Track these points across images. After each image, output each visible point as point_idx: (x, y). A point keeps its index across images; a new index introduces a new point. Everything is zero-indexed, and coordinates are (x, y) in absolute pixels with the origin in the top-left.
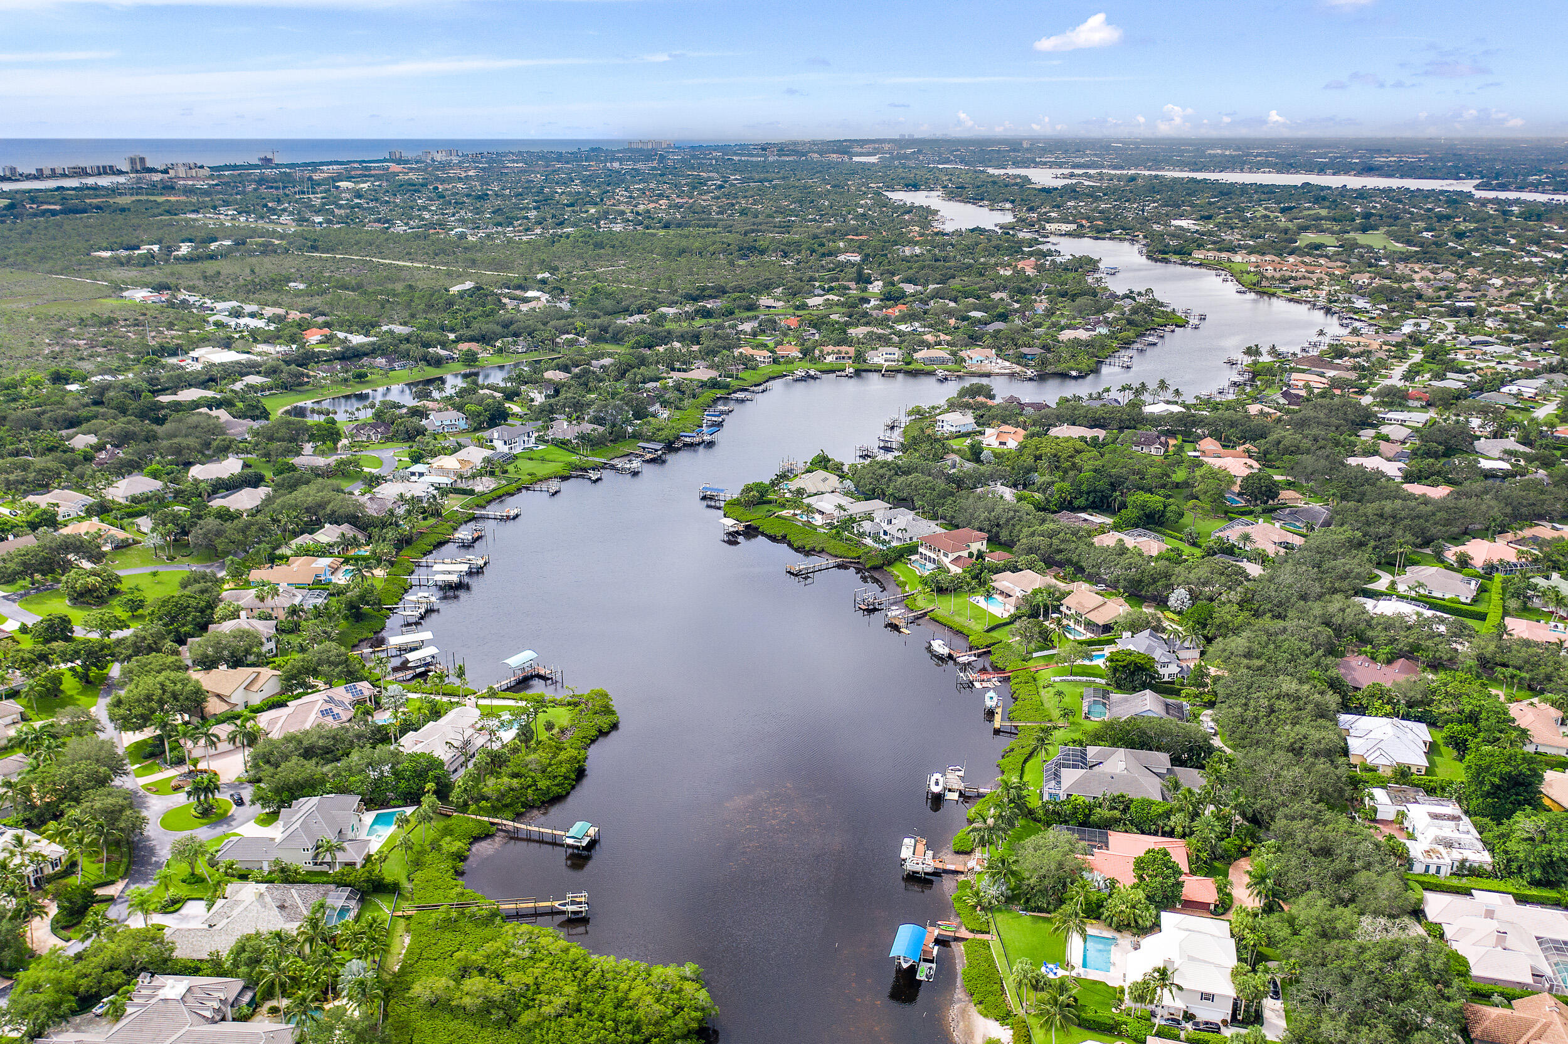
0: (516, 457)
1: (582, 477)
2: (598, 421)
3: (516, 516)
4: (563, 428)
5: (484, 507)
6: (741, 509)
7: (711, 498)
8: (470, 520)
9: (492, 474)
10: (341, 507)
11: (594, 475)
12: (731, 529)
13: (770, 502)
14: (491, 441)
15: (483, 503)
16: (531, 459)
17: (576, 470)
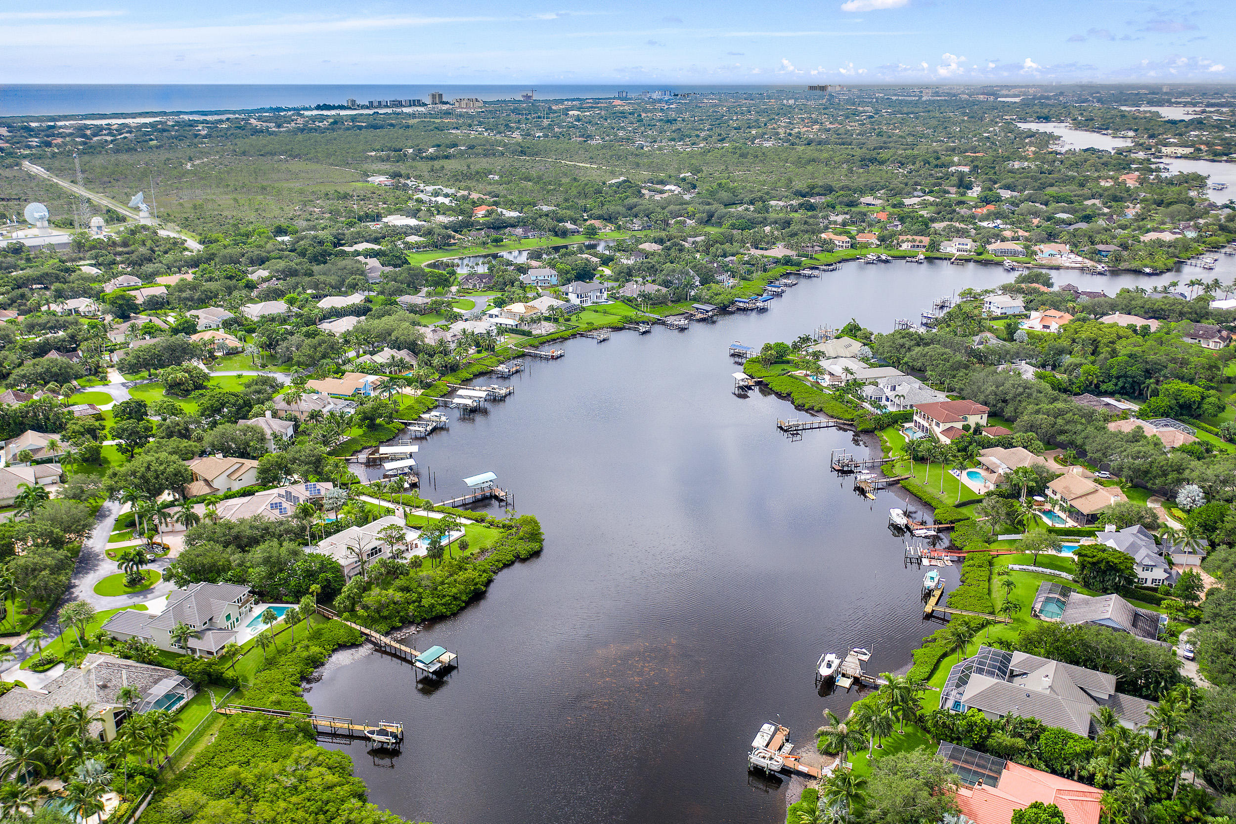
0: (584, 309)
1: (635, 329)
2: (666, 284)
3: (561, 356)
4: (632, 289)
5: (537, 348)
6: (758, 366)
7: (739, 355)
8: (519, 357)
9: (556, 320)
10: (403, 334)
11: (642, 328)
12: (742, 383)
13: (788, 362)
14: (567, 294)
15: (536, 343)
16: (596, 311)
17: (631, 323)
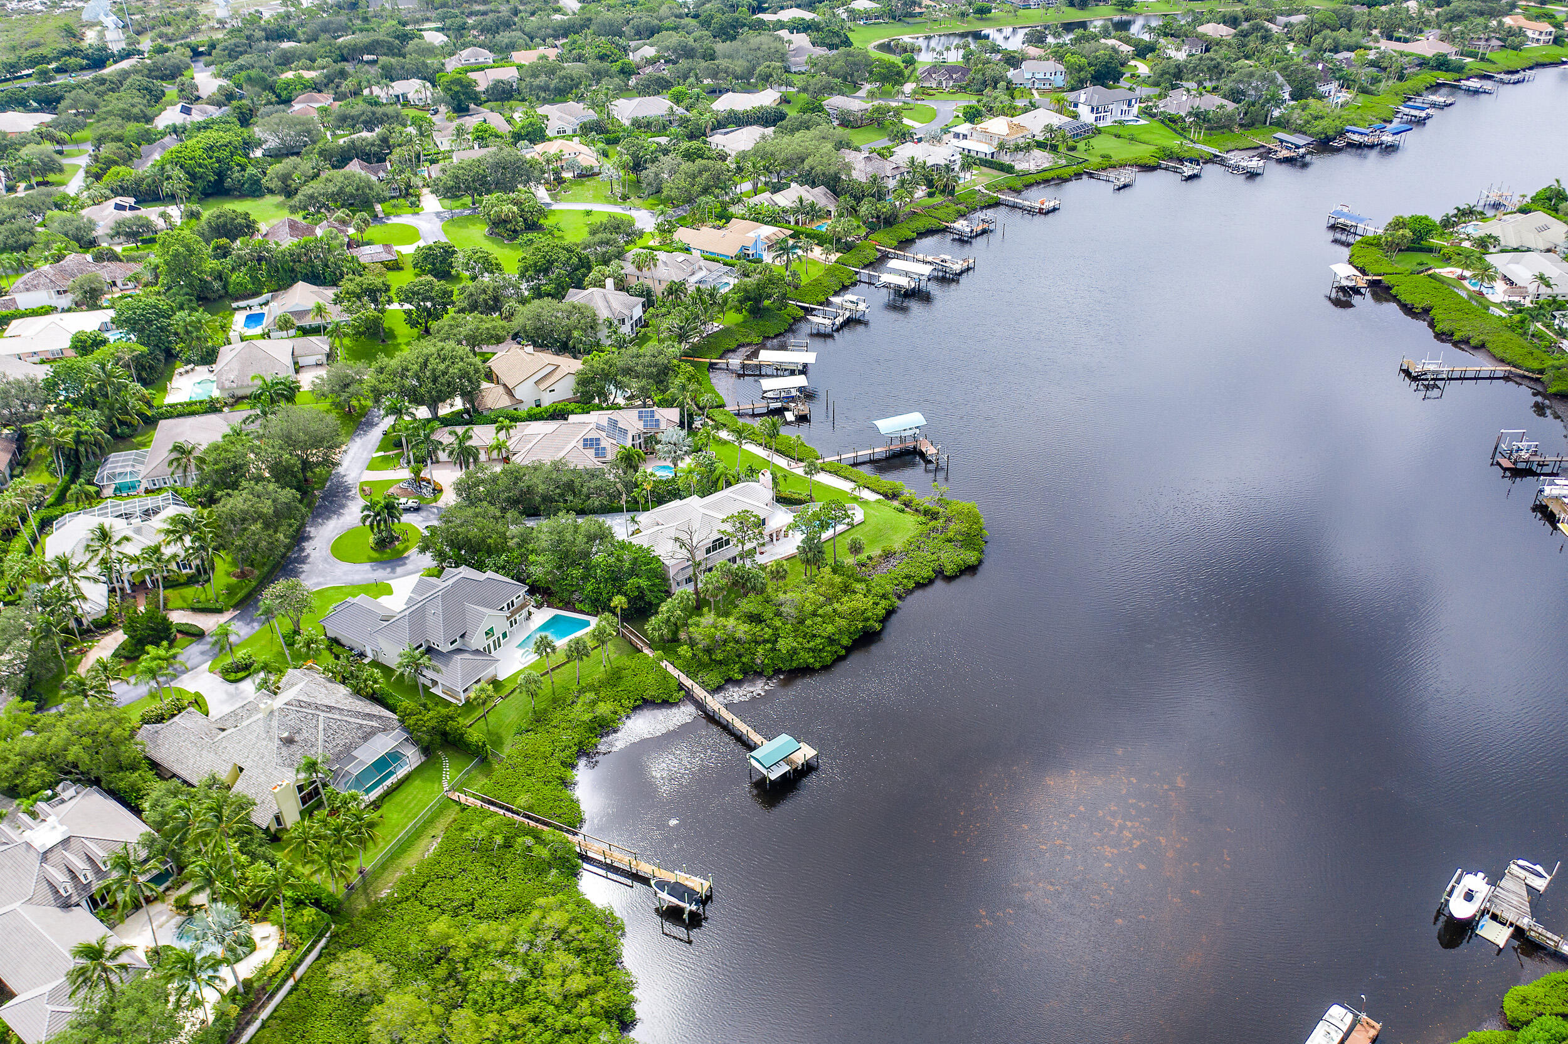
0: (1098, 131)
1: (1175, 171)
2: (1235, 96)
3: (1054, 210)
4: (1179, 102)
5: (1019, 192)
6: (1377, 253)
7: (1343, 229)
8: (989, 206)
9: (1054, 148)
10: (821, 163)
11: (1188, 169)
12: (1345, 283)
13: (1430, 250)
14: (1076, 105)
15: (1018, 184)
16: (1118, 136)
17: (1171, 159)
